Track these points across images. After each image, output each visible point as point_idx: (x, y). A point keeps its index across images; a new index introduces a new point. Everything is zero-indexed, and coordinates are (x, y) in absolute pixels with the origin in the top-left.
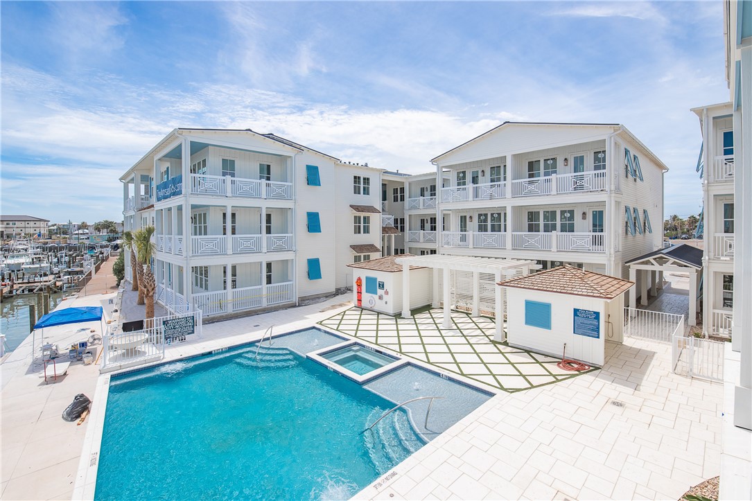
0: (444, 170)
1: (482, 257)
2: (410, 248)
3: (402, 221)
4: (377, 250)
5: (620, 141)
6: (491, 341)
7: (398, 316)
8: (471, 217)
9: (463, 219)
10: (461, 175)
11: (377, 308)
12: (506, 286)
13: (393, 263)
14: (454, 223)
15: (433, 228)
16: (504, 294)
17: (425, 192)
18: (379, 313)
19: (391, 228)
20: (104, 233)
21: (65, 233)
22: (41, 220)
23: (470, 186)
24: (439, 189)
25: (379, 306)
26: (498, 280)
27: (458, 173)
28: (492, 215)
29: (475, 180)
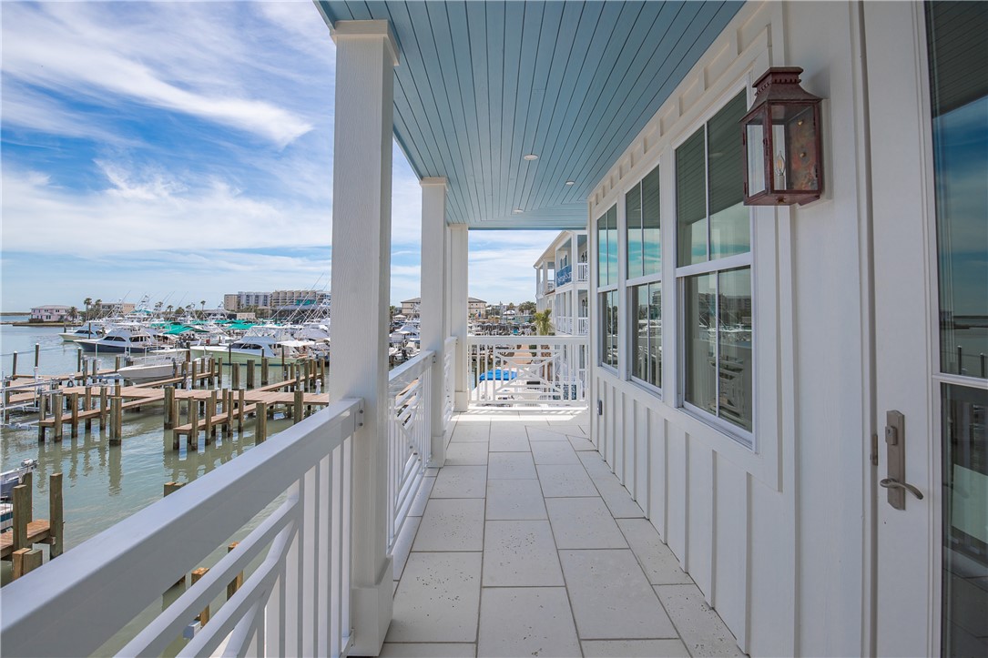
20: (526, 314)
21: (497, 314)
22: (481, 302)
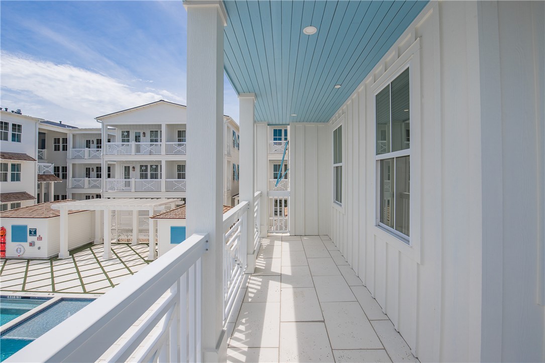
0: (109, 127)
1: (141, 198)
2: (73, 194)
3: (65, 169)
4: (30, 197)
5: (230, 126)
6: (145, 261)
7: (54, 258)
8: (134, 168)
9: (127, 169)
10: (126, 134)
11: (27, 255)
12: (157, 218)
13: (50, 210)
14: (118, 172)
15: (99, 176)
16: (156, 224)
17: (91, 145)
18: (29, 260)
19: (52, 175)
23: (133, 143)
24: (104, 142)
25: (29, 252)
26: (151, 215)
27: (123, 132)
28: (151, 166)
29: (137, 139)
